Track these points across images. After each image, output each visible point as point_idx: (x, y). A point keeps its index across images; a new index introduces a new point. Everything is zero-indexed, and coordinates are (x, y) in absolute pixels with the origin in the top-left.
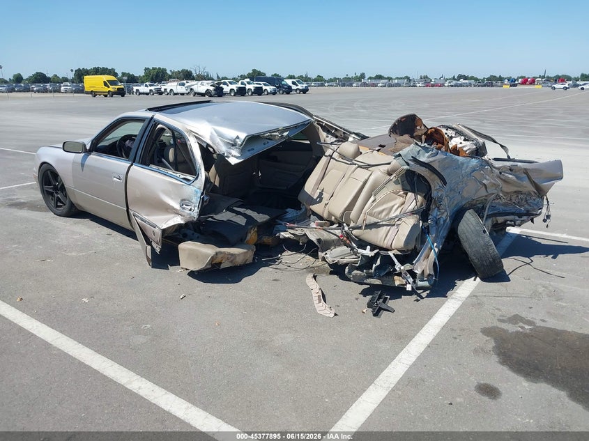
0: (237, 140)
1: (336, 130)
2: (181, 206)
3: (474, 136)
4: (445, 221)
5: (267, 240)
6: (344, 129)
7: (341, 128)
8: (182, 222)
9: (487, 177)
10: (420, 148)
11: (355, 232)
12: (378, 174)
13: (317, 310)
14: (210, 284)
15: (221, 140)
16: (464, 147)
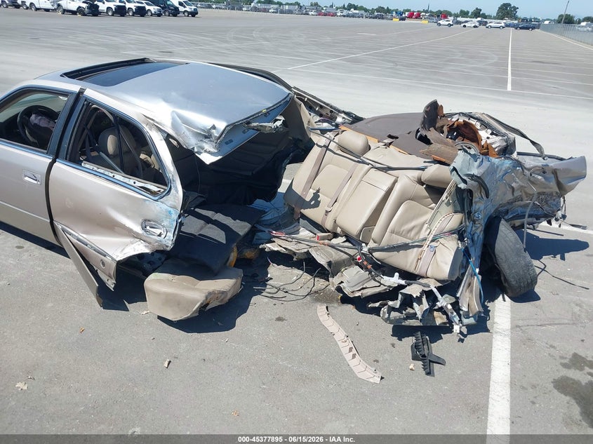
0: (214, 131)
1: (321, 107)
2: (144, 228)
3: (503, 130)
4: (478, 236)
5: (249, 254)
6: (331, 107)
7: (327, 105)
8: (147, 251)
9: (518, 180)
10: (469, 157)
11: (376, 254)
12: (406, 181)
13: (356, 372)
14: (195, 335)
15: (188, 129)
16: (493, 143)
